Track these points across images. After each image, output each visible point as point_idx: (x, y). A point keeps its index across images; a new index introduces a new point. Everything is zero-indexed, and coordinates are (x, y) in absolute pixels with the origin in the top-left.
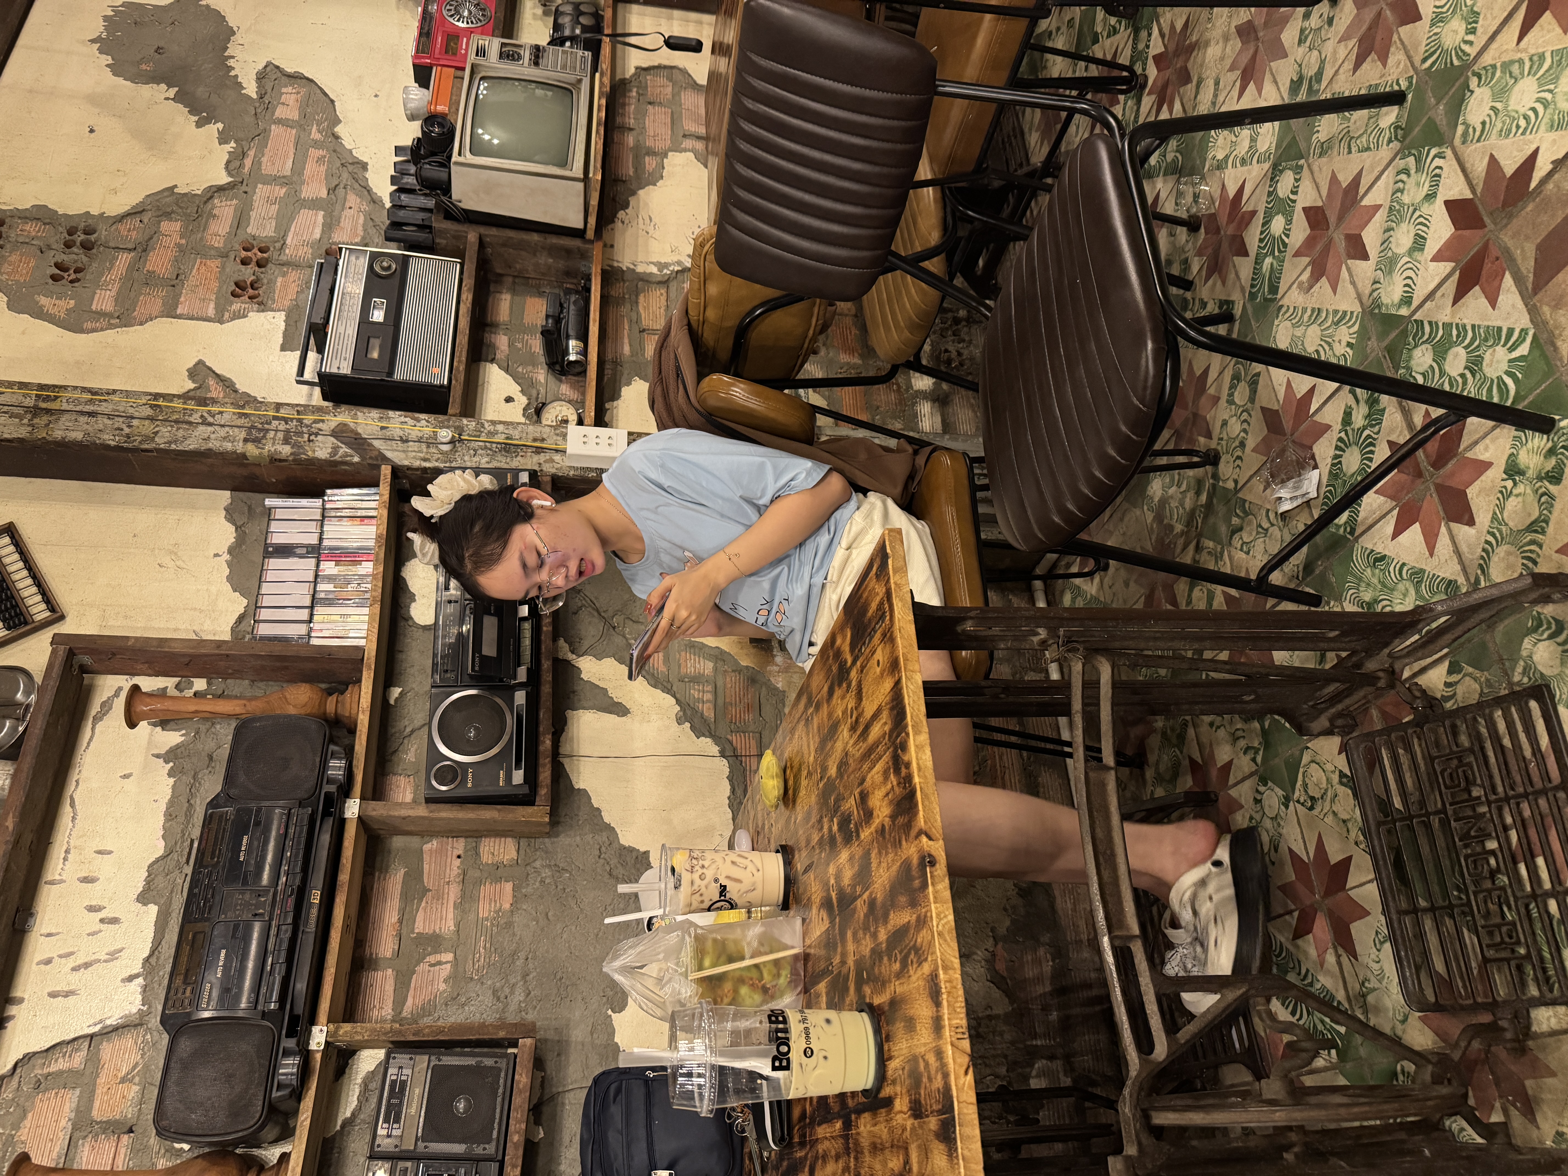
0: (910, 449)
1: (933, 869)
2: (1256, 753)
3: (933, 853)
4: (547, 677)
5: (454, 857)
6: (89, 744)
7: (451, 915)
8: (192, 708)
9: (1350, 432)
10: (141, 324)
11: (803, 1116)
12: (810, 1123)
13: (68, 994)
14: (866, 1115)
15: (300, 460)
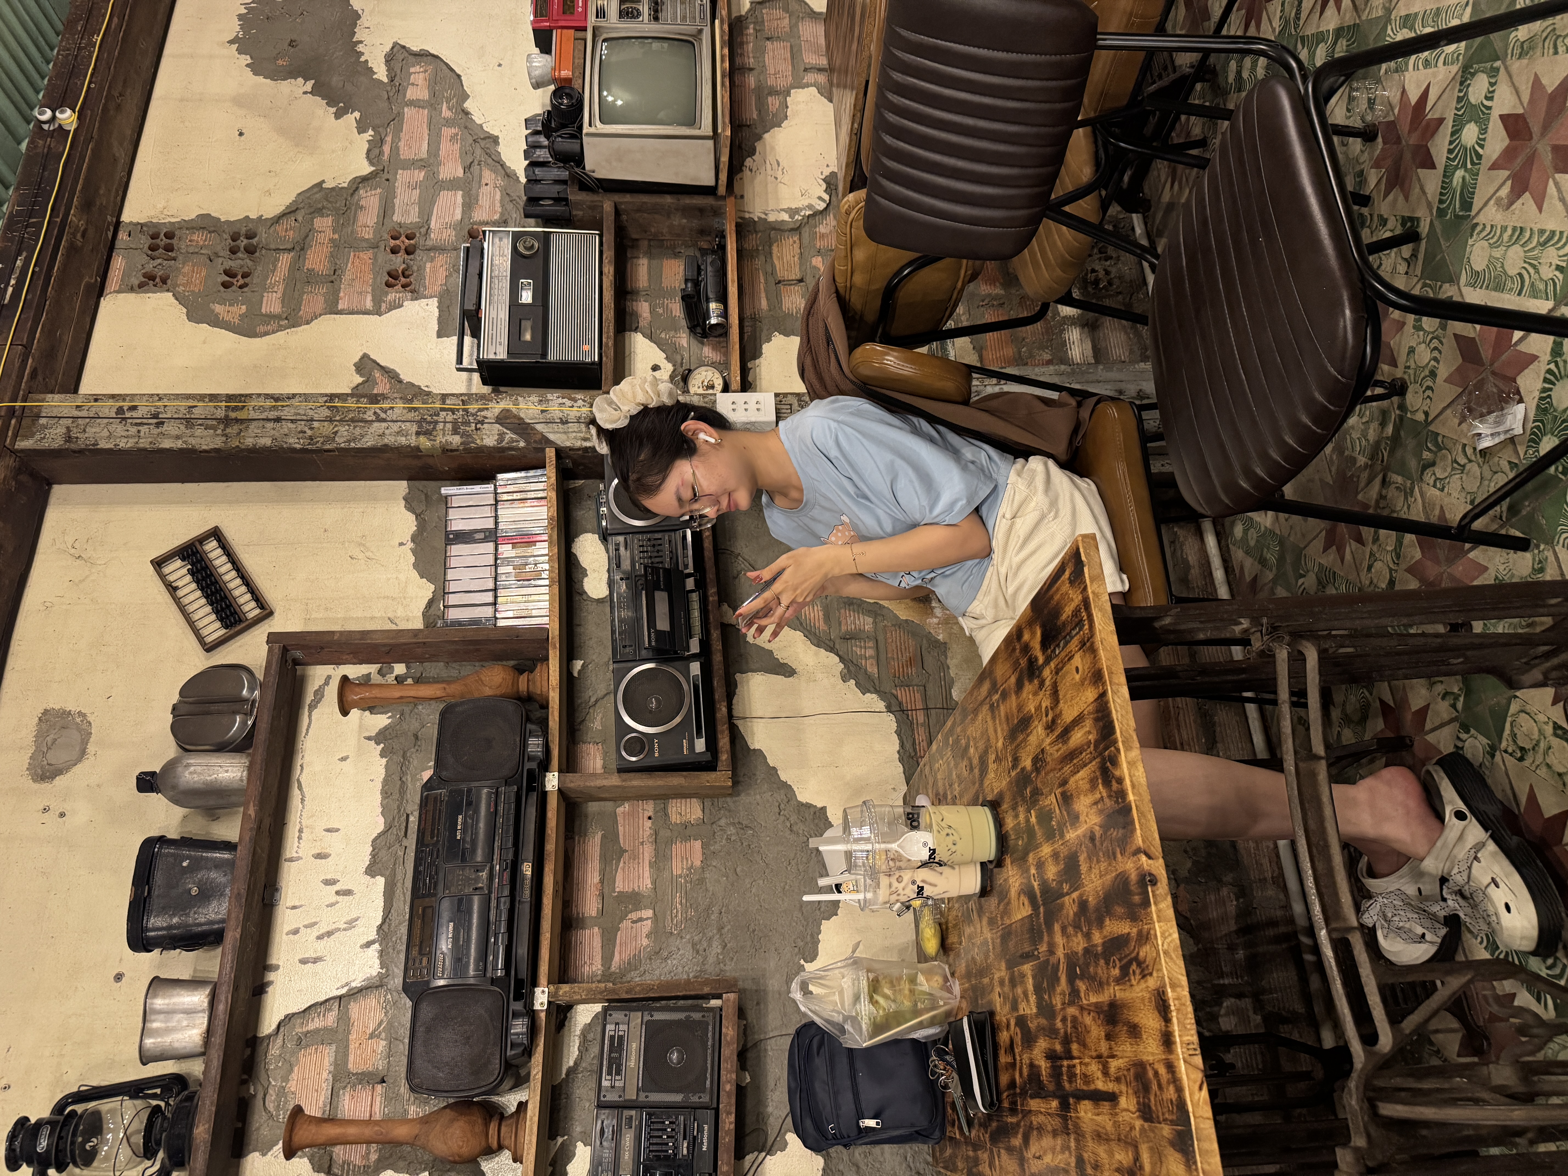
0: (1073, 402)
1: (1155, 888)
2: (1456, 698)
3: (1154, 872)
4: (717, 646)
5: (646, 819)
6: (307, 730)
7: (647, 874)
8: (397, 694)
9: (1561, 364)
10: (308, 323)
11: (1012, 1084)
12: (1020, 1094)
13: (316, 960)
14: (1086, 1102)
15: (470, 448)
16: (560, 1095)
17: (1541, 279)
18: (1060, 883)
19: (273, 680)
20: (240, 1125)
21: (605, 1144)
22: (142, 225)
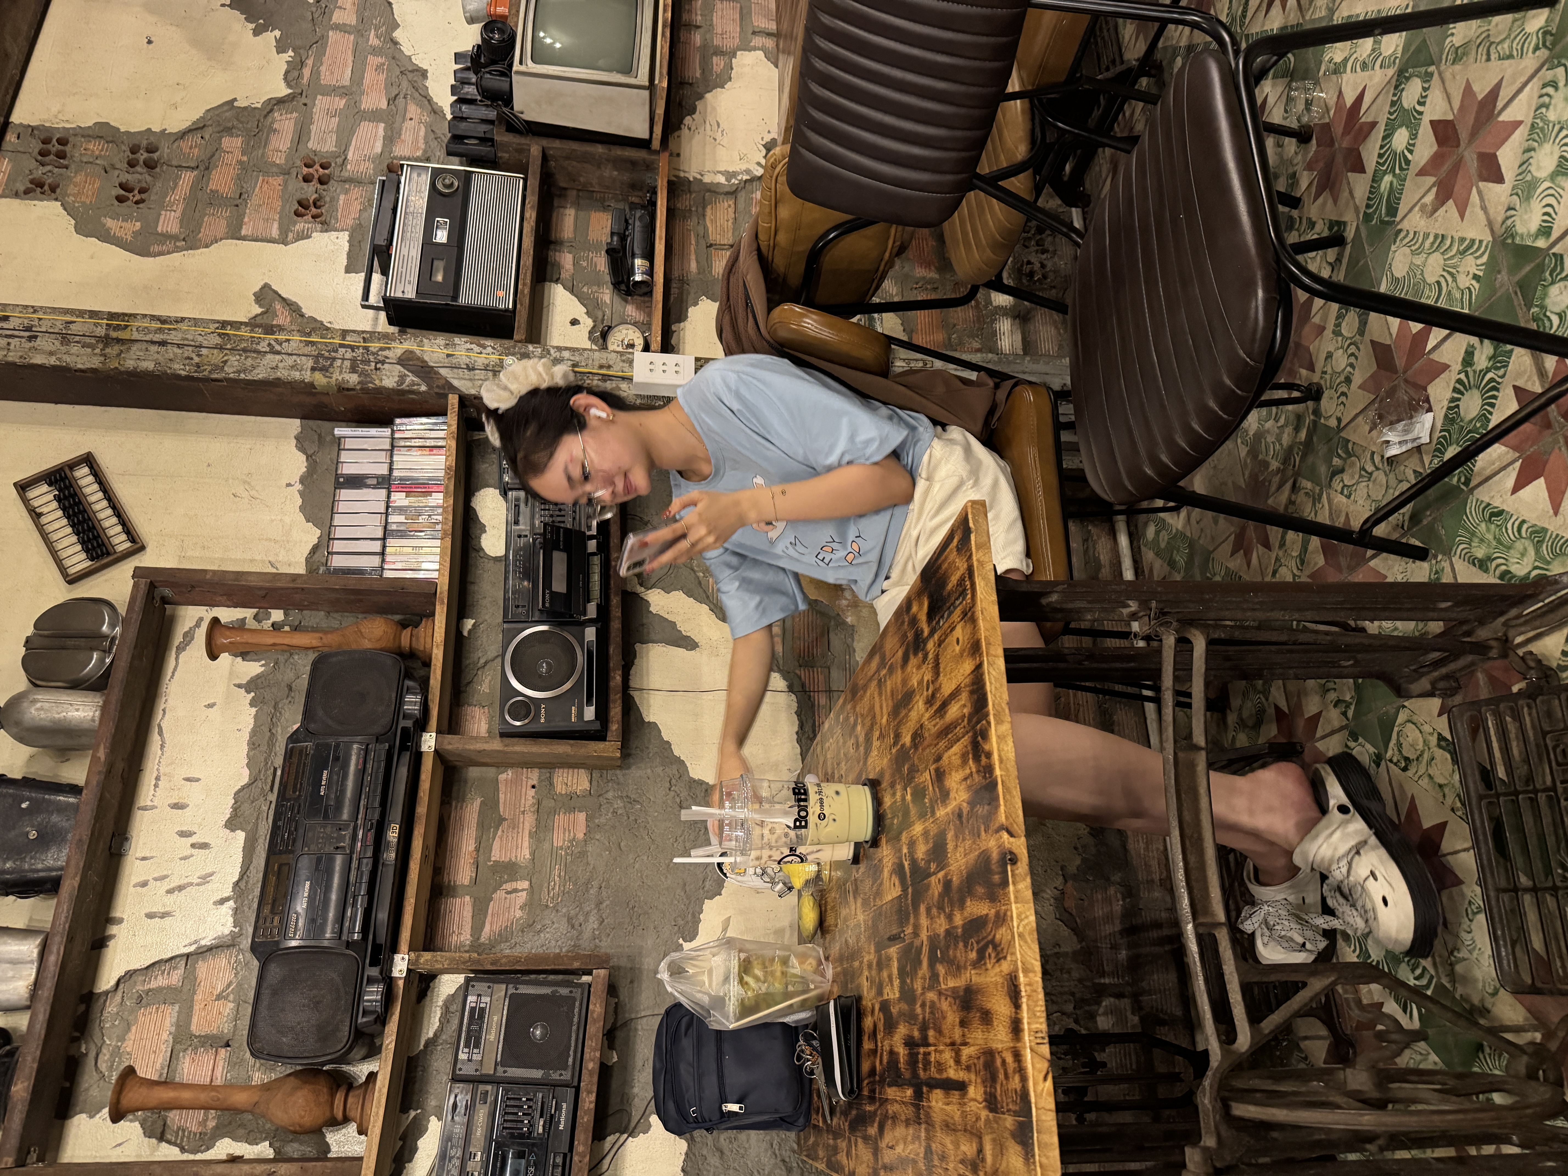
0: (991, 383)
1: (1015, 867)
2: (1348, 706)
3: (1015, 851)
4: (616, 612)
5: (529, 787)
6: (173, 673)
7: (526, 844)
8: (270, 641)
9: (1471, 374)
10: (207, 246)
11: (872, 1072)
12: (879, 1081)
13: (164, 915)
14: (938, 1091)
15: (368, 389)
16: (416, 1067)
17: (1458, 288)
18: (928, 862)
19: (136, 617)
20: (68, 1085)
21: (456, 1118)
22: (33, 128)
